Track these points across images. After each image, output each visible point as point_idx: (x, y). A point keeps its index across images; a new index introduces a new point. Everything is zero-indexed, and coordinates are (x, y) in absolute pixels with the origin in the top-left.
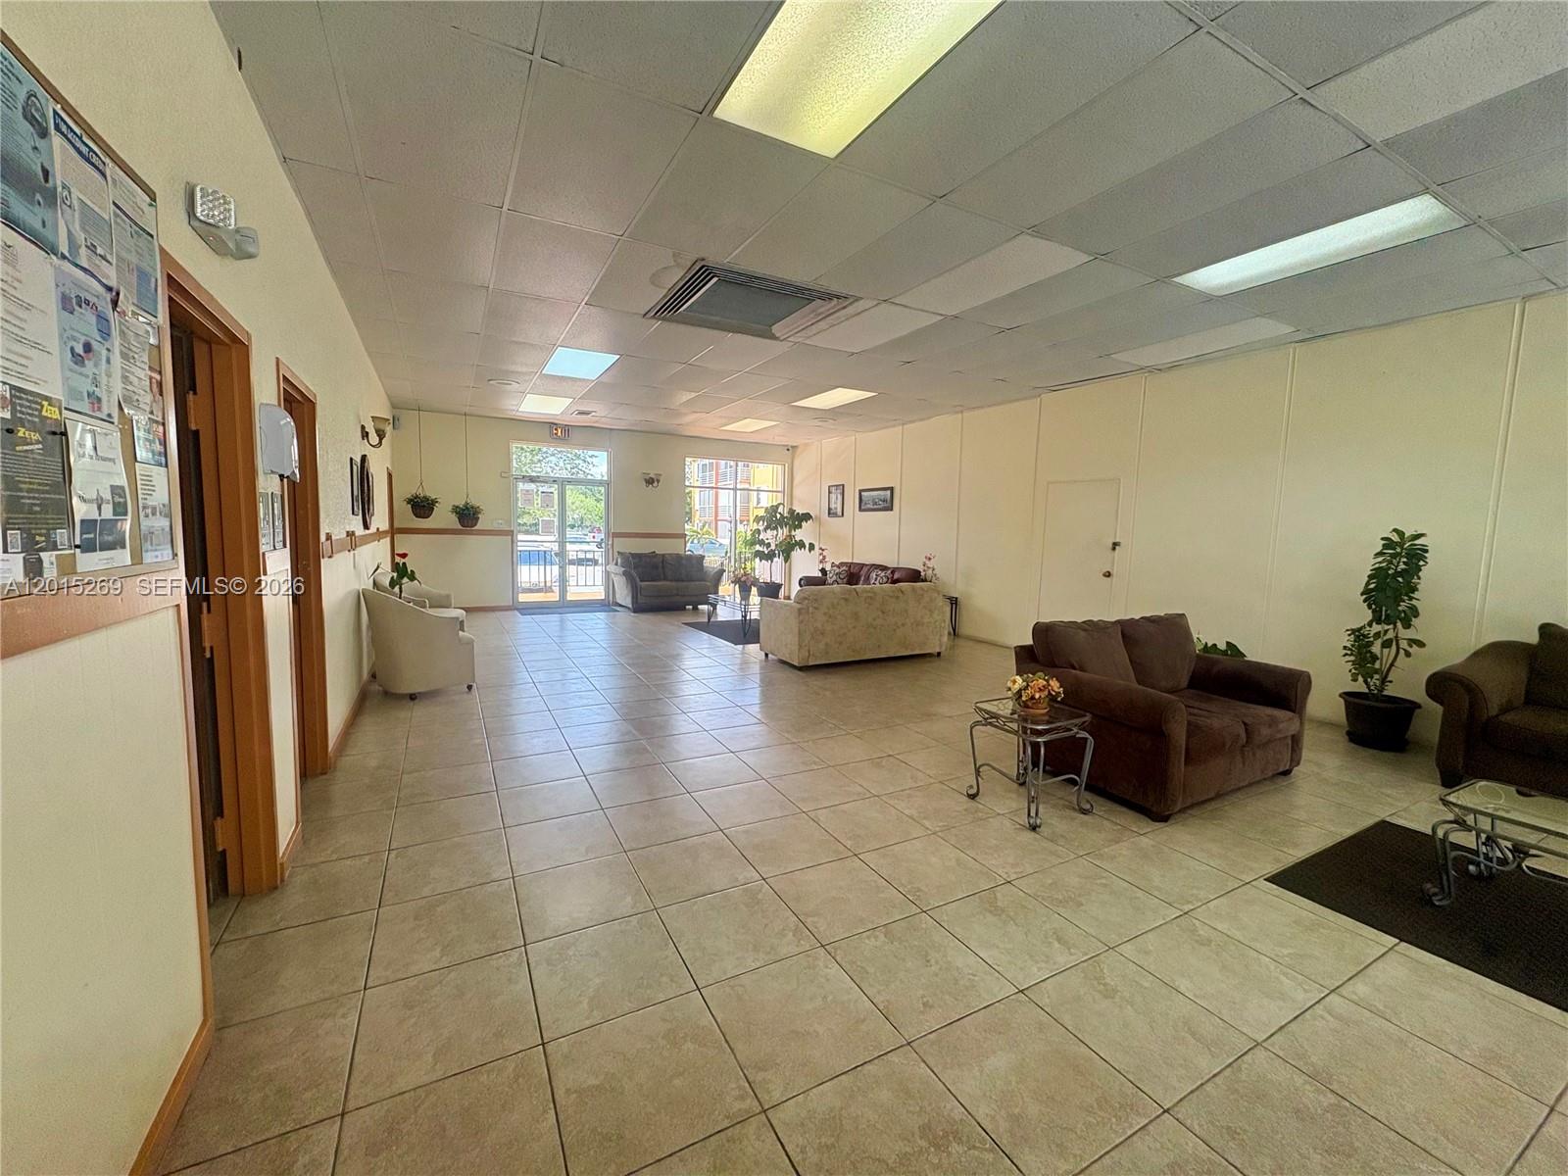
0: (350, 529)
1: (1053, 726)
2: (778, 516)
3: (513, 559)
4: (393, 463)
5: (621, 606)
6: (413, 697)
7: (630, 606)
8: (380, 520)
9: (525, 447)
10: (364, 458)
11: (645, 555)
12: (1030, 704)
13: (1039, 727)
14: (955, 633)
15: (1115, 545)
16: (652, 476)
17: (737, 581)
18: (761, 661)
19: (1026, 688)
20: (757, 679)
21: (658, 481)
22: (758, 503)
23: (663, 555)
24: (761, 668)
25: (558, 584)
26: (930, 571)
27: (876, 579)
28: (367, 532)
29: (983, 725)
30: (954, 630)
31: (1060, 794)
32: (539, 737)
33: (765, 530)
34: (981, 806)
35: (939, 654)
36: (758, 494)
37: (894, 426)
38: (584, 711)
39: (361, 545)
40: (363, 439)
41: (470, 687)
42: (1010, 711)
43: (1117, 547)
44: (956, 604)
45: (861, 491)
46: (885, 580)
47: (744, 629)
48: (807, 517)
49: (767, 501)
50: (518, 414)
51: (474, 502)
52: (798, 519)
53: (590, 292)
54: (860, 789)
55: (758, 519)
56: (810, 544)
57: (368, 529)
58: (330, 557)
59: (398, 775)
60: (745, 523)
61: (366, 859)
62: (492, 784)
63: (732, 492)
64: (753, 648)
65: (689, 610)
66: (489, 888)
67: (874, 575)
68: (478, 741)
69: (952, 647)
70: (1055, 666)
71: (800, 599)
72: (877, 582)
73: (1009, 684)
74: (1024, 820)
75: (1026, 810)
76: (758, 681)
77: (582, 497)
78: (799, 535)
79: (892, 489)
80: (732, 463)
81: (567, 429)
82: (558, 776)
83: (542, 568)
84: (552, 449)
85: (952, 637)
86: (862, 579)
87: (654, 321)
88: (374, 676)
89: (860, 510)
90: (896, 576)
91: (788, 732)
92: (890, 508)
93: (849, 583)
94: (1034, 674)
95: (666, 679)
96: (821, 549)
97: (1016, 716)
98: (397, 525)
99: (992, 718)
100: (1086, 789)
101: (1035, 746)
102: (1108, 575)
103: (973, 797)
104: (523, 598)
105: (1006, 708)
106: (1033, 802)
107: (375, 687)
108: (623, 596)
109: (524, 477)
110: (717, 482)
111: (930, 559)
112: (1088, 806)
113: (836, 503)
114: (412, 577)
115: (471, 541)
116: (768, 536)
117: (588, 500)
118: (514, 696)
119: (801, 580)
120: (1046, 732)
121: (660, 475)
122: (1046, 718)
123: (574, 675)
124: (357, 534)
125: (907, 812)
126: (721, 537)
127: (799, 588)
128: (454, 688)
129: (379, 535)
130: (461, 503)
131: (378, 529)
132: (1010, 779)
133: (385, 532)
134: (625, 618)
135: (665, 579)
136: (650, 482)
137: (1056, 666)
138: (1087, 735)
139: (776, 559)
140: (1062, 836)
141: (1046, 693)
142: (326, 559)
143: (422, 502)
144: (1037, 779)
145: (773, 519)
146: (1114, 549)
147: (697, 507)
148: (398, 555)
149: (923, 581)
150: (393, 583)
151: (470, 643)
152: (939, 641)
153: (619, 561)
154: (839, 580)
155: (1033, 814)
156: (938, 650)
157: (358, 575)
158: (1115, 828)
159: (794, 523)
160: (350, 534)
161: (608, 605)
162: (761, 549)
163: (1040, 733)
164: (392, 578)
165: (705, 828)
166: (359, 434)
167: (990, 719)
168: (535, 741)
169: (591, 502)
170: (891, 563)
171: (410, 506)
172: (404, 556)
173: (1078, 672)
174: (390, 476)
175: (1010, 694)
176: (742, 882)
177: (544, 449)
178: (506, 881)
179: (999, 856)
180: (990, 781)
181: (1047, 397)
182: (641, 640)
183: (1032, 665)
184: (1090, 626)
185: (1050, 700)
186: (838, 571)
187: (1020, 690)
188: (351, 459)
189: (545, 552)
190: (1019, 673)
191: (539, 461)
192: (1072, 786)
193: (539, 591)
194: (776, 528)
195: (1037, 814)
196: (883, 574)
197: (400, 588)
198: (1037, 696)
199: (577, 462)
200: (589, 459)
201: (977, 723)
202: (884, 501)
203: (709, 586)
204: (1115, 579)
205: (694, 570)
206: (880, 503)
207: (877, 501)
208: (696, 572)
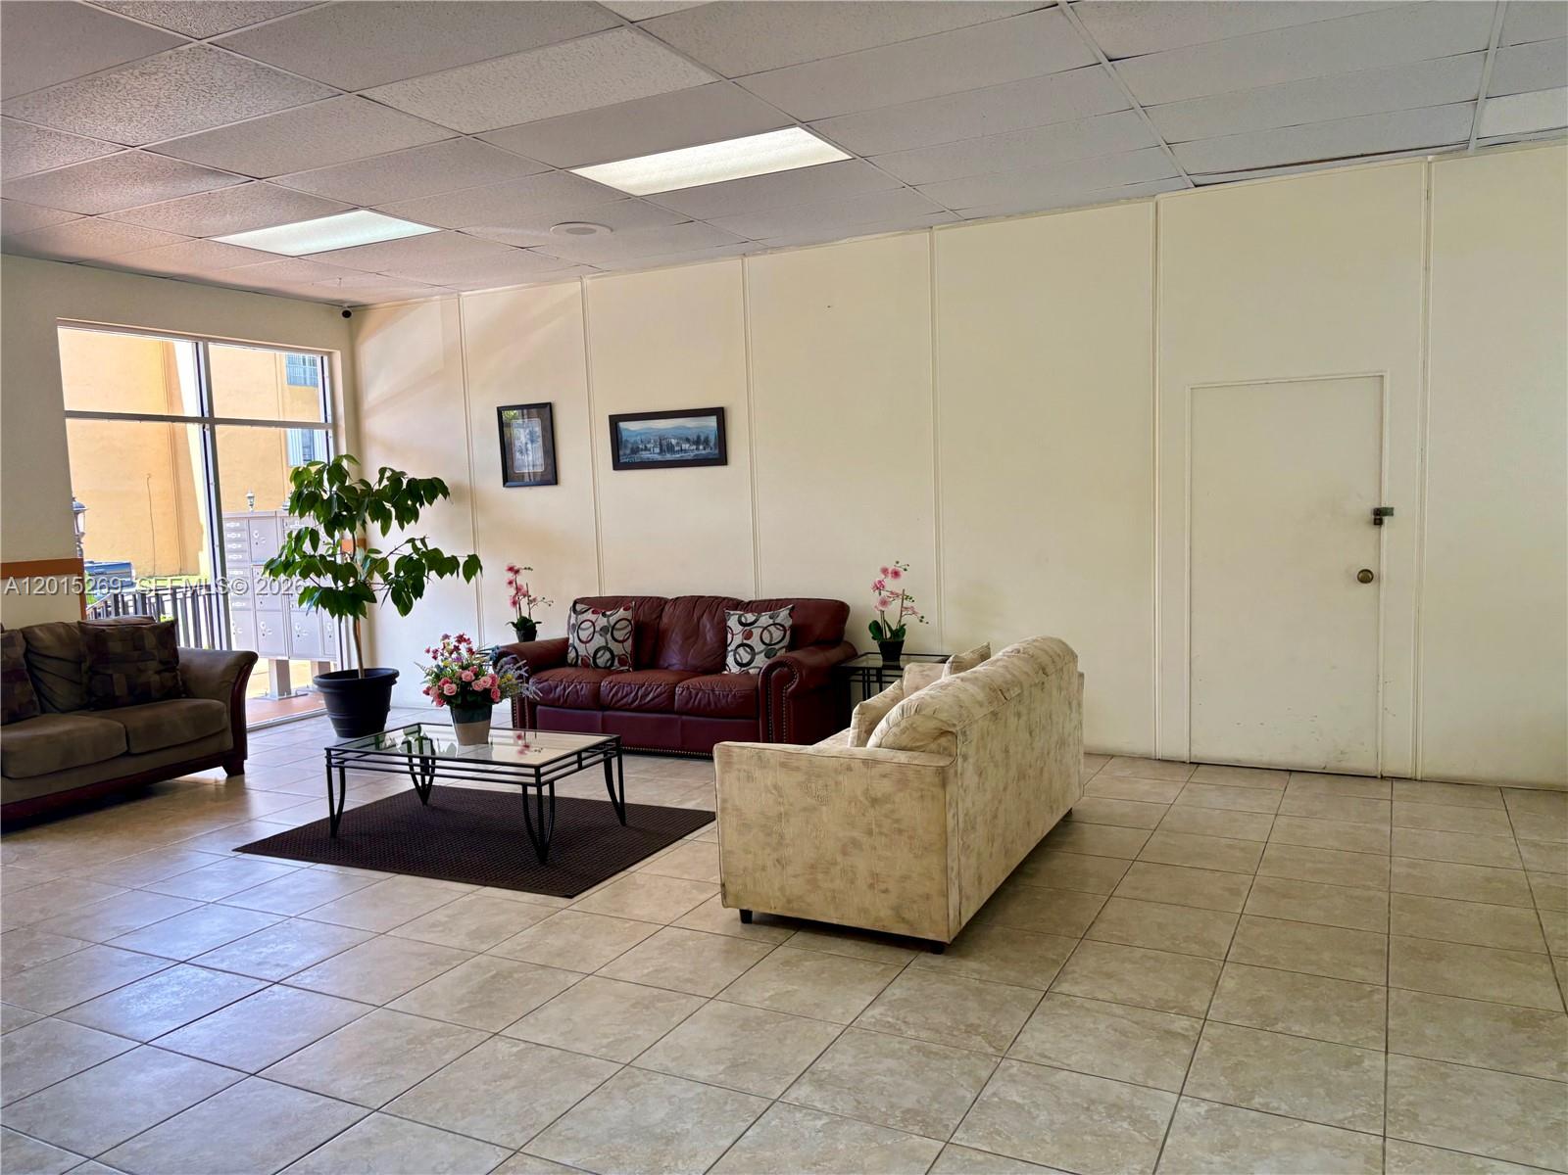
15: (1379, 516)
23: (27, 634)
43: (1386, 519)
45: (615, 421)
48: (432, 489)
52: (413, 495)
79: (719, 413)
89: (619, 465)
92: (721, 459)
96: (504, 568)
102: (1366, 577)
111: (896, 574)
113: (526, 451)
135: (46, 707)
146: (1379, 522)
186: (602, 621)
202: (697, 442)
203: (220, 712)
204: (1383, 585)
205: (153, 665)
206: (686, 446)
207: (674, 442)
208: (158, 672)
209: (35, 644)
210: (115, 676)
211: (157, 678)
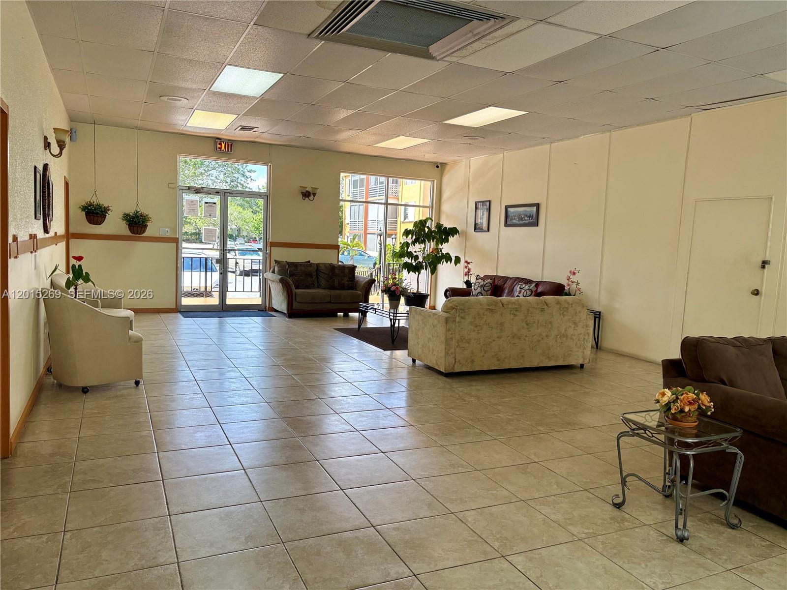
0: (34, 232)
1: (702, 439)
2: (427, 230)
3: (178, 266)
4: (69, 175)
5: (276, 311)
6: (85, 390)
7: (286, 312)
8: (58, 226)
9: (188, 160)
10: (46, 167)
11: (301, 264)
12: (678, 416)
13: (690, 440)
14: (597, 346)
15: (764, 264)
16: (309, 189)
17: (387, 290)
18: (408, 366)
19: (675, 401)
20: (405, 383)
21: (314, 195)
22: (406, 218)
23: (318, 265)
24: (409, 373)
25: (218, 289)
26: (574, 286)
27: (520, 292)
28: (47, 235)
29: (631, 436)
30: (597, 344)
31: (706, 508)
32: (201, 432)
33: (414, 243)
34: (627, 516)
35: (582, 366)
36: (405, 210)
37: (542, 144)
38: (243, 409)
39: (42, 248)
40: (46, 149)
41: (137, 383)
42: (656, 423)
43: (767, 266)
44: (599, 318)
45: (507, 207)
46: (529, 293)
47: (392, 336)
48: (453, 231)
49: (414, 216)
50: (185, 129)
51: (143, 210)
52: (444, 234)
53: (259, 12)
54: (506, 493)
55: (407, 233)
56: (456, 257)
57: (48, 233)
58: (16, 257)
59: (72, 462)
60: (393, 237)
61: (45, 538)
62: (158, 474)
63: (383, 206)
64: (400, 354)
65: (340, 317)
66: (156, 571)
67: (517, 288)
68: (144, 433)
69: (595, 360)
70: (703, 380)
71: (447, 308)
72: (521, 295)
73: (657, 396)
74: (671, 531)
75: (674, 522)
76: (405, 385)
77: (240, 209)
78: (445, 248)
79: (538, 206)
80: (383, 179)
81: (231, 144)
82: (218, 469)
83: (203, 274)
84: (213, 162)
85: (595, 350)
86: (506, 291)
87: (318, 41)
88: (49, 370)
89: (506, 225)
90: (540, 289)
91: (436, 435)
92: (536, 224)
93: (493, 294)
94: (683, 388)
95: (318, 380)
96: (466, 262)
97: (663, 428)
98: (71, 230)
99: (640, 429)
100: (734, 505)
101: (684, 459)
102: (756, 293)
103: (618, 506)
104: (186, 301)
105: (652, 419)
106: (681, 514)
107: (51, 380)
108: (279, 301)
109: (189, 188)
110: (367, 198)
111: (574, 274)
112: (736, 521)
113: (482, 218)
114: (87, 279)
115: (141, 247)
116: (416, 249)
117: (245, 212)
118: (178, 392)
119: (446, 291)
120: (696, 445)
121: (317, 189)
122: (695, 431)
123: (233, 374)
124: (38, 237)
125: (553, 517)
126: (370, 250)
127: (445, 299)
128: (122, 383)
129: (56, 239)
130: (131, 211)
131: (56, 233)
132: (657, 491)
133: (61, 237)
134: (280, 322)
135: (319, 287)
136: (306, 195)
137: (706, 382)
138: (737, 450)
139: (423, 271)
140: (710, 550)
141: (696, 406)
142: (12, 259)
143: (95, 209)
144: (685, 492)
145: (420, 232)
146: (763, 267)
147: (347, 220)
148: (74, 257)
149: (566, 294)
150: (69, 284)
151: (138, 341)
152: (582, 354)
153: (276, 269)
154: (483, 292)
155: (680, 526)
156: (581, 362)
157: (38, 275)
158: (764, 544)
159: (441, 237)
160: (33, 237)
161: (263, 310)
162: (409, 261)
163: (688, 446)
164: (68, 279)
165: (357, 523)
166: (42, 145)
167: (638, 430)
168: (199, 435)
169: (248, 213)
170: (535, 275)
171: (84, 213)
172: (79, 259)
173: (728, 388)
174: (67, 185)
175: (658, 406)
176: (395, 576)
177: (207, 163)
178: (171, 566)
179: (647, 566)
180: (636, 493)
181: (699, 117)
182: (295, 343)
183: (679, 379)
184: (741, 343)
185: (700, 414)
186: (482, 283)
187: (669, 403)
188: (35, 168)
189: (206, 259)
190: (667, 385)
191: (201, 174)
192: (720, 501)
193: (200, 295)
194: (423, 242)
195: (685, 526)
196: (527, 287)
197: (76, 289)
198: (687, 409)
199: (236, 176)
200: (248, 174)
201: (623, 434)
202: (529, 217)
203: (360, 295)
204: (763, 298)
205: (346, 279)
206: (526, 218)
207: (523, 216)
208: (348, 281)
209: (320, 268)
210: (336, 280)
211: (347, 282)
